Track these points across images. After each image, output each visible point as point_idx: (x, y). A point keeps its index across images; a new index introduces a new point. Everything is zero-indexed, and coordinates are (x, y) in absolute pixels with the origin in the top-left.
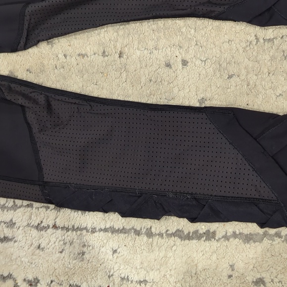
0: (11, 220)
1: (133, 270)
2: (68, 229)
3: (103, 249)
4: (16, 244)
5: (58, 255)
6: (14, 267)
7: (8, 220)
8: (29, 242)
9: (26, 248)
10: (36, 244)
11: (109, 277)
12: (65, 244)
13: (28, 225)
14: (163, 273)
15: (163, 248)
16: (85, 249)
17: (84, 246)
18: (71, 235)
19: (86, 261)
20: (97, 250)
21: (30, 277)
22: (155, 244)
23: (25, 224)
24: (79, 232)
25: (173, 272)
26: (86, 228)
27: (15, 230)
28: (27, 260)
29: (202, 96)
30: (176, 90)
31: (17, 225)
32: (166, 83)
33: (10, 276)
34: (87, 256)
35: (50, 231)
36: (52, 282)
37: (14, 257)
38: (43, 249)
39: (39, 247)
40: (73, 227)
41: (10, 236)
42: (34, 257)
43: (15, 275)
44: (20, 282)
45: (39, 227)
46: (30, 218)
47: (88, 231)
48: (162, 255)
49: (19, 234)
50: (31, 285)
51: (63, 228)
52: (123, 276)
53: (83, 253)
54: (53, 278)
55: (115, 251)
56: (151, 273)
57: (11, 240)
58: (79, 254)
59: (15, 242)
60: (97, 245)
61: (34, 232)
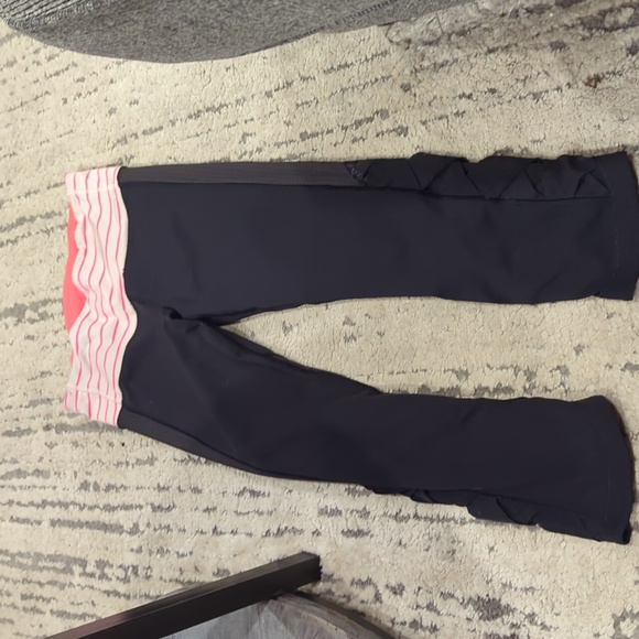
0: (365, 508)
1: (516, 574)
2: (432, 520)
3: (476, 546)
4: (373, 539)
5: (424, 553)
6: (373, 569)
7: (361, 508)
8: (387, 536)
9: (385, 544)
10: (396, 540)
11: (488, 583)
12: (431, 539)
13: (385, 514)
14: (552, 578)
15: (550, 544)
16: (455, 546)
17: (453, 542)
18: (436, 528)
19: (457, 562)
20: (469, 547)
21: (393, 583)
22: (539, 538)
23: (382, 512)
24: (445, 524)
25: (564, 576)
26: (453, 519)
27: (370, 521)
28: (387, 560)
29: (578, 342)
30: (544, 335)
31: (372, 514)
32: (532, 327)
33: (369, 581)
34: (458, 555)
35: (412, 522)
36: (419, 589)
37: (372, 557)
38: (405, 545)
39: (400, 543)
40: (438, 516)
41: (365, 528)
42: (395, 557)
43: (375, 580)
44: (381, 589)
45: (397, 517)
46: (387, 505)
47: (456, 522)
48: (549, 553)
49: (375, 526)
50: (395, 593)
51: (426, 518)
52: (504, 581)
53: (454, 552)
54: (421, 584)
55: (492, 549)
56: (538, 577)
57: (367, 534)
58: (448, 552)
59: (372, 536)
60: (469, 540)
61: (393, 523)
